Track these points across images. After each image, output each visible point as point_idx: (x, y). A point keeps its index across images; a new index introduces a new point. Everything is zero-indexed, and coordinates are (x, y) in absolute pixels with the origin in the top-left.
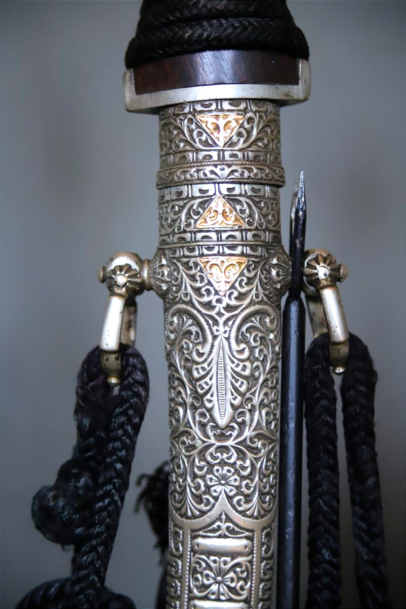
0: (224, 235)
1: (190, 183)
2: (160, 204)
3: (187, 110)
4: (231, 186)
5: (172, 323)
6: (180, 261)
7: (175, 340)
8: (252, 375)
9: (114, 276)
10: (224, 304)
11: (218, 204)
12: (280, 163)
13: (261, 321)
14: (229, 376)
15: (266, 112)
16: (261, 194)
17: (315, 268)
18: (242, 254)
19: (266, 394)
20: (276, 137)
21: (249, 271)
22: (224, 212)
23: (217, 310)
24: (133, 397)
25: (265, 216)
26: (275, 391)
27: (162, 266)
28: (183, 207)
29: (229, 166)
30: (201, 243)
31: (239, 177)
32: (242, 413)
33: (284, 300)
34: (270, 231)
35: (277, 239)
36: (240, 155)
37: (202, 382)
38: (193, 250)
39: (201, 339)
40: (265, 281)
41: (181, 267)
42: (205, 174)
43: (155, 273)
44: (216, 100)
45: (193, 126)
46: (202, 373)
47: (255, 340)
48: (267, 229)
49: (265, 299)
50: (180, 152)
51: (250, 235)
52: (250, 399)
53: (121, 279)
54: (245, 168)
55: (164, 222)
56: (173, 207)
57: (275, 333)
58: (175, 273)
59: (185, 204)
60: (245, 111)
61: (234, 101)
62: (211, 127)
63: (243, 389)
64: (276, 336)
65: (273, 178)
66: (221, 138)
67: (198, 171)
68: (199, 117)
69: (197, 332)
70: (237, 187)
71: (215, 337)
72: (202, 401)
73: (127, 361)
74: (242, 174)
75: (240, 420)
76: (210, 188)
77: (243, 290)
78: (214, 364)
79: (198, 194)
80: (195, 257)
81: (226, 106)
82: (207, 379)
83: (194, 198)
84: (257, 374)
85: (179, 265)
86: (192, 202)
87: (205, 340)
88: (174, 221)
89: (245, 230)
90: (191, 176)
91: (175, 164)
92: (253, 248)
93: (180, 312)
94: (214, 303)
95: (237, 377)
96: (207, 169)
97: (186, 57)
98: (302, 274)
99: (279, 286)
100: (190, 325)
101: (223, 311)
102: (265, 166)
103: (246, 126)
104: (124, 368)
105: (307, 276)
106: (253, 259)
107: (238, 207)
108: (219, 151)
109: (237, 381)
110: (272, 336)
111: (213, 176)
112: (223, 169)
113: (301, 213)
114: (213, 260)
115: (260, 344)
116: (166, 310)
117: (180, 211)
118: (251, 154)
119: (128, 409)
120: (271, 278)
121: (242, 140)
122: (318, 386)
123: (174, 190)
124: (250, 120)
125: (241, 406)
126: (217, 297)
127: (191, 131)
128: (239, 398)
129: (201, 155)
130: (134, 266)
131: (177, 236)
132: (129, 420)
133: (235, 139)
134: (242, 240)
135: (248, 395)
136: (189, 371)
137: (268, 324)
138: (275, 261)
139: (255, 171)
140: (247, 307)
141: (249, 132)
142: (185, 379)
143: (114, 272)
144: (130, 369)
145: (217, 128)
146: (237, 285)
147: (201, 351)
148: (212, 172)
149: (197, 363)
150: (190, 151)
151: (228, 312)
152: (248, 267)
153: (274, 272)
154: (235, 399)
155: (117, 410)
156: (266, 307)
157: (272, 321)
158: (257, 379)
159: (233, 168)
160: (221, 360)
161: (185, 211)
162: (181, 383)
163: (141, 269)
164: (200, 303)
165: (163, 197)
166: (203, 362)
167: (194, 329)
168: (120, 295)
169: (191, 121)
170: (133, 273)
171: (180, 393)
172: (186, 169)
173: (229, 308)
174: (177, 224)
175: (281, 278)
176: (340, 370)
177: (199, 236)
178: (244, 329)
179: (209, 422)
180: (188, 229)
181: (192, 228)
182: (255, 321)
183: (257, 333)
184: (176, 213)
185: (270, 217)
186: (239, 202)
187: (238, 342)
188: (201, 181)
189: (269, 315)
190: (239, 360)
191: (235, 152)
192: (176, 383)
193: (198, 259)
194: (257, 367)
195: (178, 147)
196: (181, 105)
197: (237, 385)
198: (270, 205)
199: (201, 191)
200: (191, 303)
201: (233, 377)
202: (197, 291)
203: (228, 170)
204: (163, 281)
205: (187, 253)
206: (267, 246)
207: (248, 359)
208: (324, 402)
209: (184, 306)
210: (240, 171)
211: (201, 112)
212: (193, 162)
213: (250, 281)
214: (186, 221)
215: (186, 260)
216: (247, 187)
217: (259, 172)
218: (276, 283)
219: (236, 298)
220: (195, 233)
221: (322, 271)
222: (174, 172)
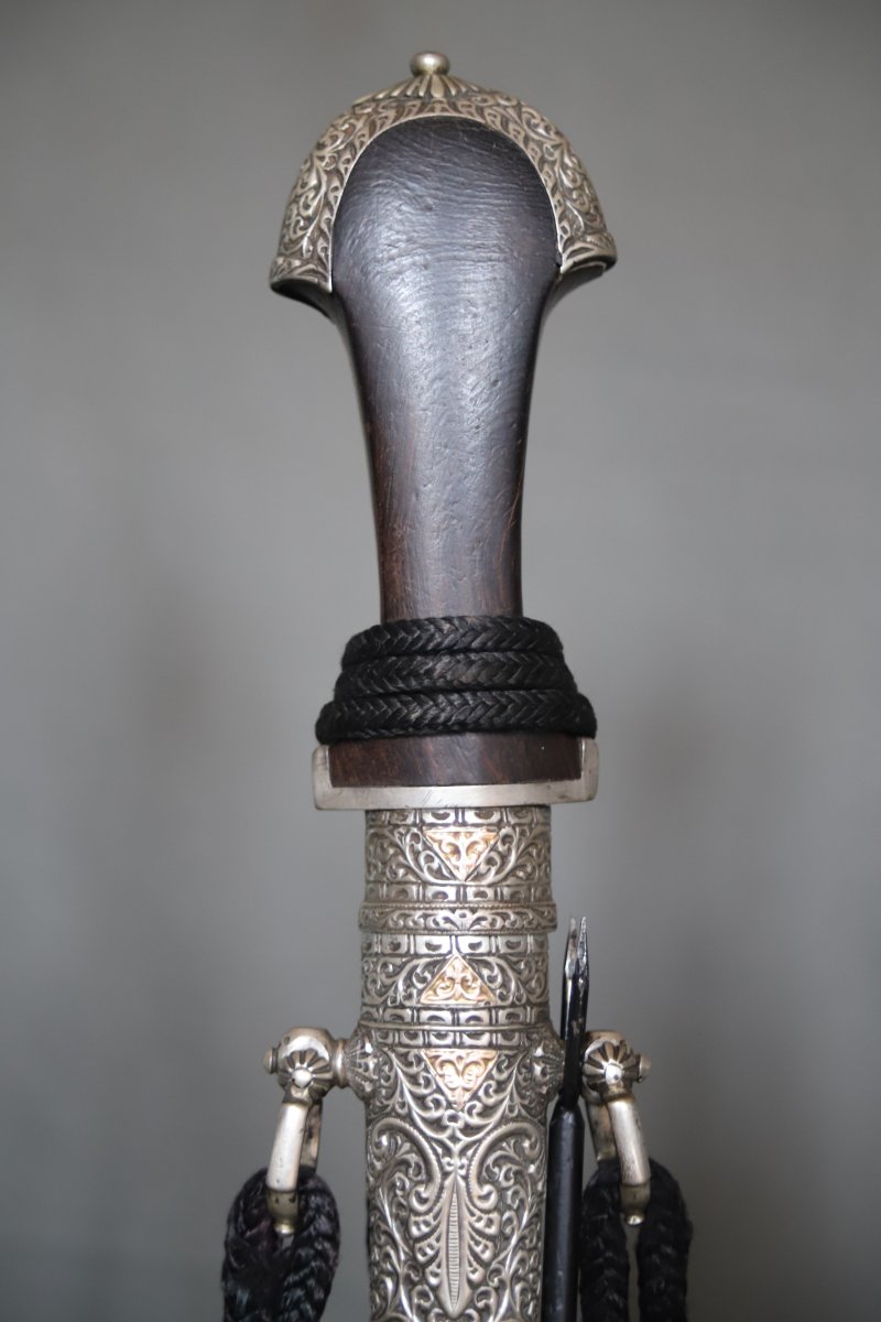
0: (463, 1016)
1: (413, 932)
2: (364, 956)
3: (410, 820)
4: (475, 940)
5: (379, 1145)
6: (393, 1051)
7: (384, 1170)
8: (501, 1232)
9: (290, 1070)
10: (460, 1124)
11: (456, 968)
12: (550, 898)
13: (518, 1148)
14: (467, 1237)
15: (530, 825)
16: (521, 949)
17: (601, 1067)
18: (490, 1046)
19: (522, 1261)
20: (545, 861)
21: (500, 1070)
22: (464, 980)
23: (449, 1132)
24: (315, 1258)
25: (525, 983)
26: (535, 1253)
27: (365, 1055)
28: (402, 967)
29: (473, 911)
30: (426, 1027)
31: (488, 927)
32: (486, 1294)
33: (551, 1107)
34: (532, 1005)
35: (544, 1017)
36: (490, 892)
37: (423, 1244)
38: (414, 1036)
39: (423, 1176)
40: (524, 1084)
41: (396, 1061)
42: (437, 923)
43: (354, 1064)
44: (456, 809)
45: (420, 847)
46: (425, 1229)
47: (507, 1178)
48: (529, 1002)
49: (524, 1112)
50: (399, 883)
51: (502, 1014)
52: (497, 1271)
53: (303, 1075)
54: (497, 914)
55: (370, 986)
56: (385, 965)
57: (537, 1163)
58: (386, 1068)
59: (405, 964)
60: (499, 825)
61: (482, 812)
62: (448, 849)
63: (487, 1256)
64: (538, 1170)
65: (539, 924)
66: (463, 866)
67: (425, 916)
68: (430, 833)
69: (417, 1165)
70: (484, 941)
71: (445, 1175)
72: (424, 1273)
73: (307, 1202)
74: (493, 923)
75: (481, 1304)
76: (444, 942)
77: (491, 1101)
78: (444, 1216)
79: (423, 950)
80: (418, 1047)
81: (471, 817)
82: (432, 1240)
83: (417, 956)
84: (508, 1230)
85: (393, 1056)
86: (415, 962)
87: (430, 1178)
88: (386, 988)
89: (495, 1007)
90: (415, 923)
91: (389, 900)
92: (507, 1035)
93: (393, 1131)
94: (446, 1122)
95: (477, 1237)
96: (440, 915)
97: (411, 741)
98: (581, 1072)
99: (544, 1090)
100: (408, 1152)
101: (459, 1135)
102: (528, 907)
103: (501, 848)
104: (302, 1212)
105: (587, 1076)
106: (506, 1052)
107: (486, 972)
108: (458, 886)
109: (477, 1243)
110: (532, 1169)
111: (448, 926)
112: (463, 916)
113: (581, 981)
114: (445, 1054)
115: (515, 1183)
116: (369, 1122)
117: (396, 973)
118: (506, 891)
119: (307, 1277)
120: (533, 1079)
121: (494, 870)
122: (602, 1246)
123: (387, 939)
124: (506, 839)
125: (484, 1282)
126: (450, 1112)
127: (416, 854)
128: (481, 1271)
129: (430, 891)
130: (324, 1053)
131: (390, 1012)
132: (309, 1295)
133: (483, 868)
134: (491, 1024)
135: (494, 1265)
136: (404, 1225)
137: (527, 1152)
138: (539, 1052)
139: (513, 917)
140: (495, 1128)
141: (504, 858)
142: (397, 1236)
143: (290, 1060)
144: (311, 1213)
145: (456, 851)
146: (481, 1093)
147: (424, 1195)
148: (447, 920)
149: (417, 1214)
150: (413, 883)
151: (467, 1135)
152: (499, 1067)
153: (538, 1069)
154: (474, 1272)
155: (292, 1279)
156: (525, 1125)
157: (532, 1147)
158: (508, 1238)
159: (479, 914)
160: (454, 1210)
161: (404, 974)
162: (390, 1241)
163: (332, 1057)
164: (424, 1119)
165: (369, 946)
166: (427, 1213)
167: (413, 1158)
168: (300, 1102)
169: (415, 837)
170: (320, 1064)
171: (388, 1256)
172: (407, 912)
173: (468, 1129)
174: (391, 993)
175: (548, 1077)
176: (636, 1220)
177: (425, 1015)
178: (490, 1161)
179: (433, 1306)
180: (407, 1003)
181: (413, 1003)
182: (508, 1148)
183: (509, 1166)
184: (389, 976)
185: (533, 984)
186: (488, 965)
187: (481, 1182)
188: (430, 931)
189: (529, 1137)
190: (482, 1211)
191: (482, 889)
192: (383, 1238)
193: (423, 1053)
194: (510, 1220)
195: (396, 874)
196: (402, 812)
197: (478, 1249)
198: (533, 965)
199: (429, 946)
200: (409, 1118)
201: (472, 1238)
202: (420, 1100)
203: (471, 917)
204: (366, 1079)
205: (406, 1040)
206: (527, 1030)
207: (496, 1208)
208: (610, 1273)
209: (398, 1122)
210: (490, 918)
211: (432, 825)
212: (418, 901)
213: (501, 1086)
214: (405, 991)
215: (403, 1050)
216: (501, 941)
217: (518, 918)
218: (541, 1085)
219: (480, 1115)
220: (419, 1010)
221: (612, 1071)
222: (388, 913)
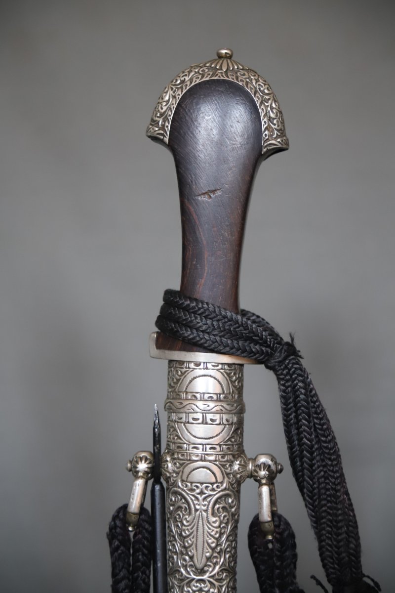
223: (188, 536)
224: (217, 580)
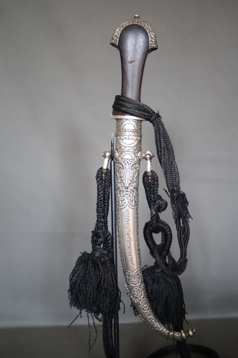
223: (122, 177)
224: (132, 191)
